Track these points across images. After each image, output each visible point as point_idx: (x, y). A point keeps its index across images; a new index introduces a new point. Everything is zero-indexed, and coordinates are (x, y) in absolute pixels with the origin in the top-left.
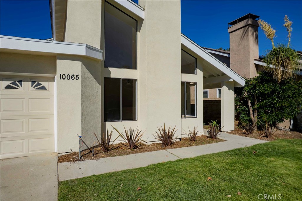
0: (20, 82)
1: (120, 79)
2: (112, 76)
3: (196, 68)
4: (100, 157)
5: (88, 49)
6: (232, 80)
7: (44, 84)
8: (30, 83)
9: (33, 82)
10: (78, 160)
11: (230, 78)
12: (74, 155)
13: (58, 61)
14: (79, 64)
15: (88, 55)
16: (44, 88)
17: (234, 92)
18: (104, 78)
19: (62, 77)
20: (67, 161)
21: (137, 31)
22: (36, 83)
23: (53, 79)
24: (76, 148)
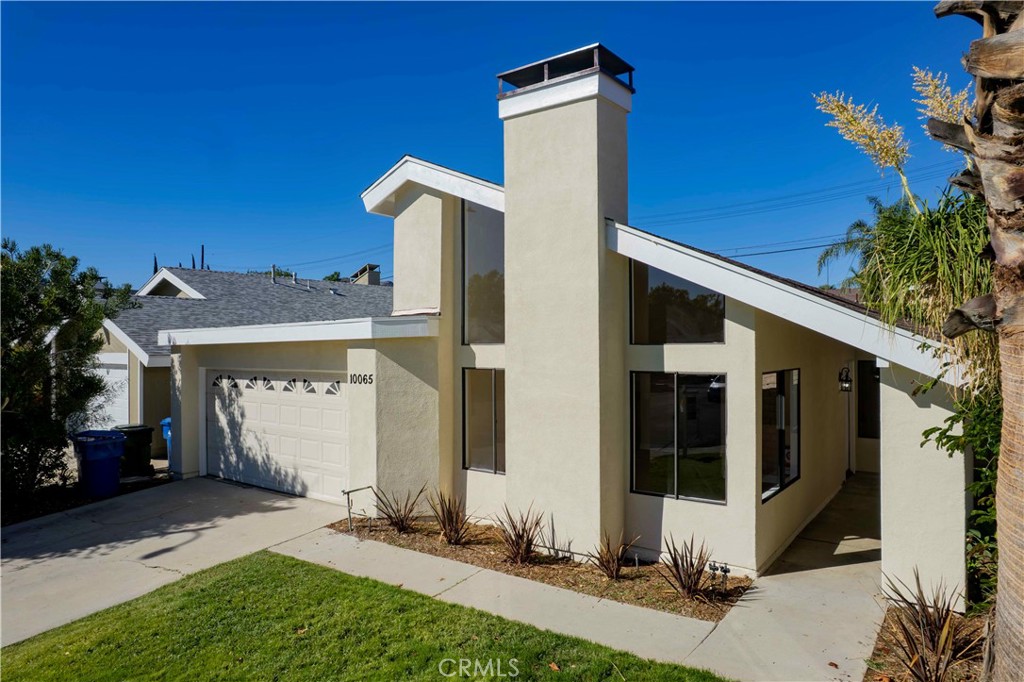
1: (491, 371)
2: (479, 364)
5: (378, 326)
10: (347, 532)
11: (874, 357)
13: (349, 351)
15: (379, 337)
18: (462, 368)
19: (353, 379)
20: (336, 527)
24: (371, 512)
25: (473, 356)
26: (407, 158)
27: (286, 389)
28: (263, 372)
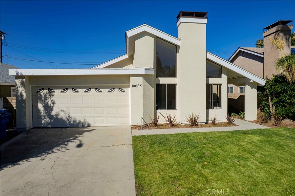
0: (114, 89)
1: (166, 84)
2: (161, 83)
3: (222, 73)
4: (152, 129)
5: (146, 70)
6: (252, 81)
7: (124, 89)
8: (118, 89)
9: (119, 89)
10: (141, 129)
11: (251, 80)
12: (139, 127)
13: (131, 78)
14: (142, 78)
15: (146, 74)
16: (124, 91)
17: (257, 90)
18: (156, 84)
19: (133, 86)
20: (136, 129)
21: (177, 53)
22: (121, 89)
23: (128, 87)
24: (140, 124)
25: (159, 80)
26: (145, 24)
27: (85, 92)
28: (71, 86)
